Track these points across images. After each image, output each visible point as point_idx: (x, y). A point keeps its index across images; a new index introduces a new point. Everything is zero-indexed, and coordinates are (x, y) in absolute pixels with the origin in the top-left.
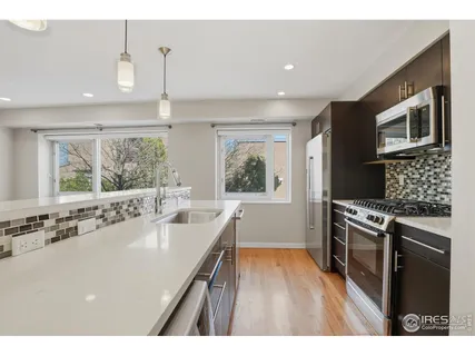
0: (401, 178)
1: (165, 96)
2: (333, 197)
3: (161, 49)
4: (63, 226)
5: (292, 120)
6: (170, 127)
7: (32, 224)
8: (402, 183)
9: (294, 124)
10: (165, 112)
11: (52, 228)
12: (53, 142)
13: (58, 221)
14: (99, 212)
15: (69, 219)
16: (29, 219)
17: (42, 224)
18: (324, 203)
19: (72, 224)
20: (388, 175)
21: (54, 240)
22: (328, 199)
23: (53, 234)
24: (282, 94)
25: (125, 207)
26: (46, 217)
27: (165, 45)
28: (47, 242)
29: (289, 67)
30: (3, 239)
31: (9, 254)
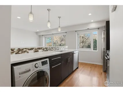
1: (59, 27)
3: (59, 17)
4: (36, 50)
5: (98, 27)
6: (66, 33)
7: (31, 49)
9: (99, 29)
10: (59, 30)
12: (45, 38)
13: (35, 49)
14: (43, 49)
15: (37, 49)
19: (38, 50)
21: (35, 52)
22: (105, 50)
23: (35, 51)
24: (92, 21)
25: (48, 48)
26: (34, 48)
27: (60, 16)
28: (33, 52)
29: (90, 14)
30: (27, 51)
31: (28, 52)
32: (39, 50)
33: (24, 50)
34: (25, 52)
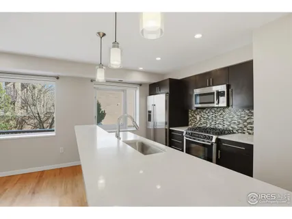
0: (198, 117)
1: (101, 66)
2: (170, 126)
6: (58, 78)
8: (198, 119)
18: (166, 129)
20: (190, 115)
22: (167, 127)
24: (141, 69)
29: (158, 59)
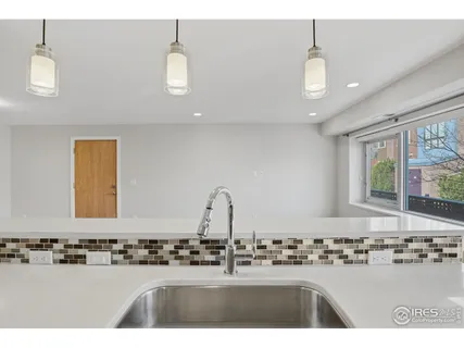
4: (72, 252)
7: (45, 244)
11: (61, 252)
12: (365, 144)
13: (66, 246)
14: (118, 247)
15: (76, 247)
16: (42, 240)
17: (51, 246)
19: (80, 252)
21: (62, 262)
23: (62, 257)
25: (169, 247)
26: (56, 241)
28: (55, 262)
30: (24, 251)
31: (27, 261)
32: (91, 256)
33: (11, 246)
34: (13, 256)
